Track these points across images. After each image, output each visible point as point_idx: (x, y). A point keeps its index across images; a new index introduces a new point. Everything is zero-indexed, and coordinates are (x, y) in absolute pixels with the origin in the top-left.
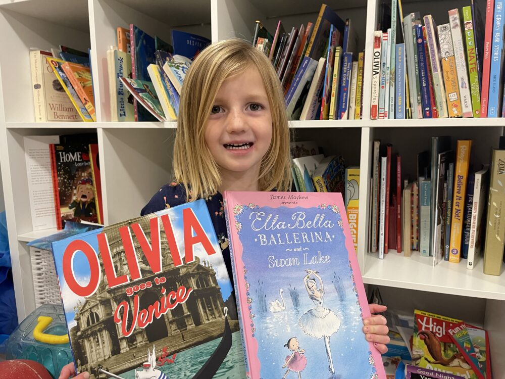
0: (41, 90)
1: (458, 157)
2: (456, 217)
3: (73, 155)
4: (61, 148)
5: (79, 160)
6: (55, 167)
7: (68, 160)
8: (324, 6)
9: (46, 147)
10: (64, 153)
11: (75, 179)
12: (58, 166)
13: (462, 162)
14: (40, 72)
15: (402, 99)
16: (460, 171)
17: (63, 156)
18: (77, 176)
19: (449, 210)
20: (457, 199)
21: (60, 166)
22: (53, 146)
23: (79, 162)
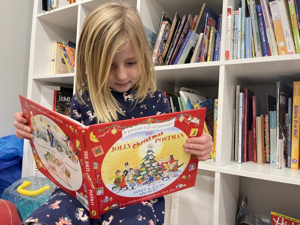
0: (55, 62)
1: (294, 93)
2: (295, 136)
3: (66, 98)
4: (60, 93)
5: (69, 101)
6: (55, 103)
7: (63, 100)
8: (204, 5)
9: (53, 92)
10: (61, 96)
11: (65, 111)
12: (57, 103)
13: (297, 96)
14: (55, 53)
15: (250, 51)
16: (296, 103)
17: (60, 98)
18: (67, 110)
19: (290, 131)
20: (294, 122)
21: (58, 103)
22: (56, 91)
23: (69, 102)
